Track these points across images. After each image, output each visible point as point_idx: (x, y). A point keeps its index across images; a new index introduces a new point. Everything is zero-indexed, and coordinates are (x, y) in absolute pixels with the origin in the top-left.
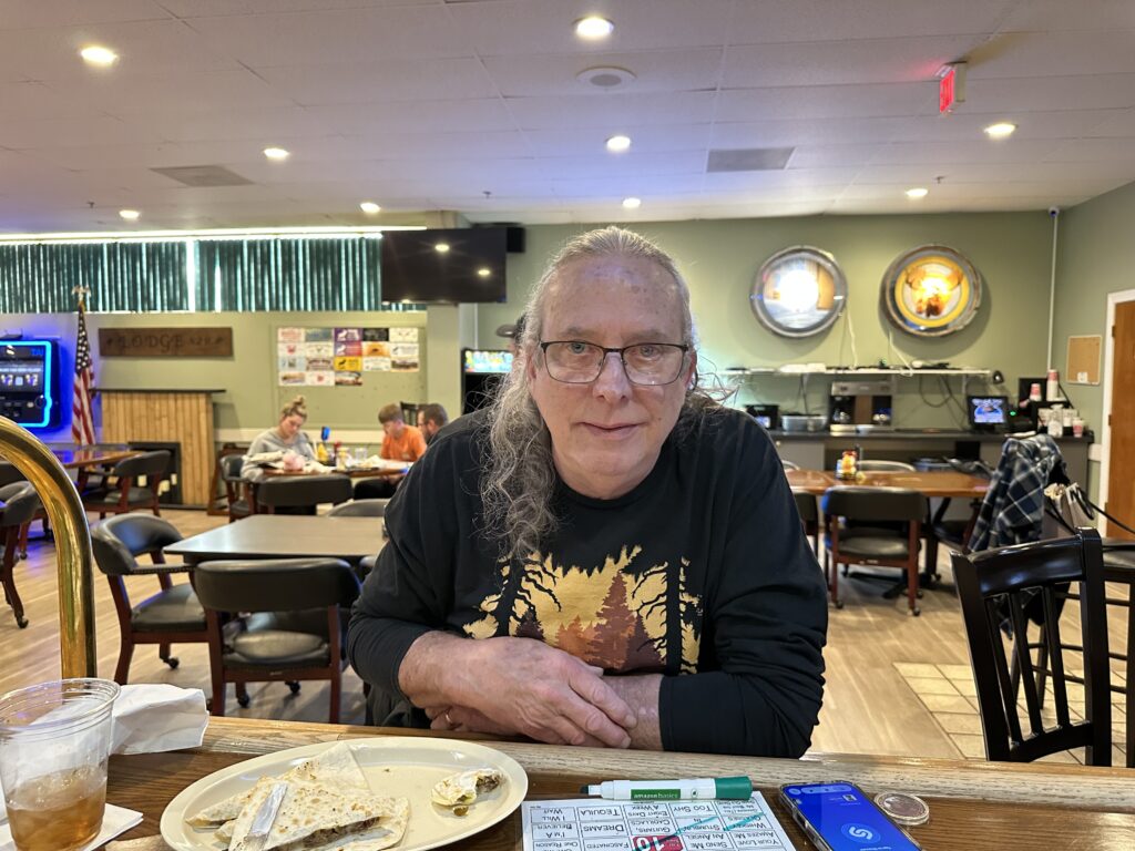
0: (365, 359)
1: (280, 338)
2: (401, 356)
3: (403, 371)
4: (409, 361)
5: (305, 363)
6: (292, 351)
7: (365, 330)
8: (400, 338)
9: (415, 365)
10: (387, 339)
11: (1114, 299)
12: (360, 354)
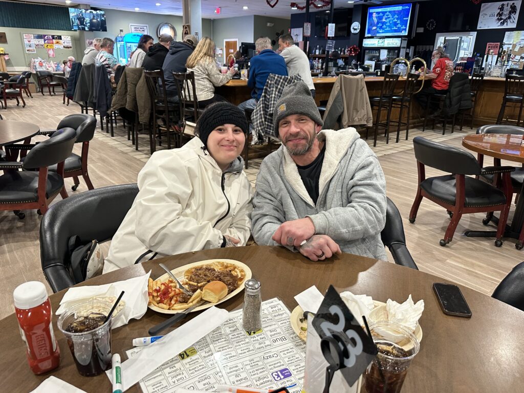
0: (55, 45)
1: (25, 37)
2: (66, 44)
3: (67, 49)
4: (69, 46)
5: (35, 46)
6: (29, 41)
7: (53, 36)
8: (65, 39)
9: (71, 47)
10: (61, 39)
11: (225, 40)
12: (53, 43)
